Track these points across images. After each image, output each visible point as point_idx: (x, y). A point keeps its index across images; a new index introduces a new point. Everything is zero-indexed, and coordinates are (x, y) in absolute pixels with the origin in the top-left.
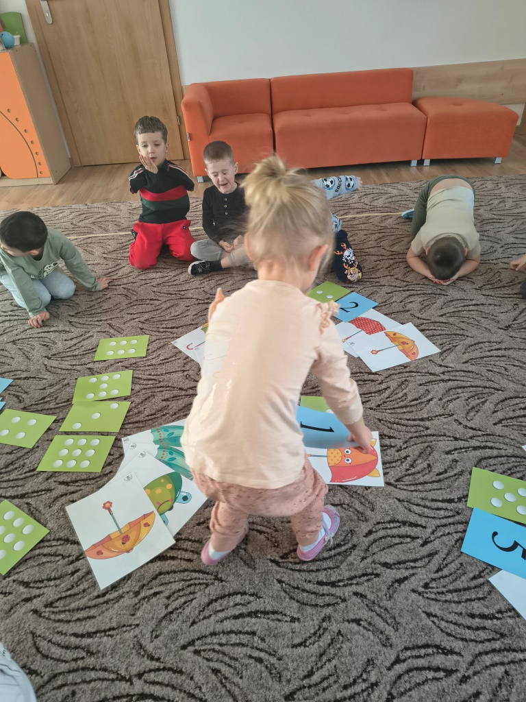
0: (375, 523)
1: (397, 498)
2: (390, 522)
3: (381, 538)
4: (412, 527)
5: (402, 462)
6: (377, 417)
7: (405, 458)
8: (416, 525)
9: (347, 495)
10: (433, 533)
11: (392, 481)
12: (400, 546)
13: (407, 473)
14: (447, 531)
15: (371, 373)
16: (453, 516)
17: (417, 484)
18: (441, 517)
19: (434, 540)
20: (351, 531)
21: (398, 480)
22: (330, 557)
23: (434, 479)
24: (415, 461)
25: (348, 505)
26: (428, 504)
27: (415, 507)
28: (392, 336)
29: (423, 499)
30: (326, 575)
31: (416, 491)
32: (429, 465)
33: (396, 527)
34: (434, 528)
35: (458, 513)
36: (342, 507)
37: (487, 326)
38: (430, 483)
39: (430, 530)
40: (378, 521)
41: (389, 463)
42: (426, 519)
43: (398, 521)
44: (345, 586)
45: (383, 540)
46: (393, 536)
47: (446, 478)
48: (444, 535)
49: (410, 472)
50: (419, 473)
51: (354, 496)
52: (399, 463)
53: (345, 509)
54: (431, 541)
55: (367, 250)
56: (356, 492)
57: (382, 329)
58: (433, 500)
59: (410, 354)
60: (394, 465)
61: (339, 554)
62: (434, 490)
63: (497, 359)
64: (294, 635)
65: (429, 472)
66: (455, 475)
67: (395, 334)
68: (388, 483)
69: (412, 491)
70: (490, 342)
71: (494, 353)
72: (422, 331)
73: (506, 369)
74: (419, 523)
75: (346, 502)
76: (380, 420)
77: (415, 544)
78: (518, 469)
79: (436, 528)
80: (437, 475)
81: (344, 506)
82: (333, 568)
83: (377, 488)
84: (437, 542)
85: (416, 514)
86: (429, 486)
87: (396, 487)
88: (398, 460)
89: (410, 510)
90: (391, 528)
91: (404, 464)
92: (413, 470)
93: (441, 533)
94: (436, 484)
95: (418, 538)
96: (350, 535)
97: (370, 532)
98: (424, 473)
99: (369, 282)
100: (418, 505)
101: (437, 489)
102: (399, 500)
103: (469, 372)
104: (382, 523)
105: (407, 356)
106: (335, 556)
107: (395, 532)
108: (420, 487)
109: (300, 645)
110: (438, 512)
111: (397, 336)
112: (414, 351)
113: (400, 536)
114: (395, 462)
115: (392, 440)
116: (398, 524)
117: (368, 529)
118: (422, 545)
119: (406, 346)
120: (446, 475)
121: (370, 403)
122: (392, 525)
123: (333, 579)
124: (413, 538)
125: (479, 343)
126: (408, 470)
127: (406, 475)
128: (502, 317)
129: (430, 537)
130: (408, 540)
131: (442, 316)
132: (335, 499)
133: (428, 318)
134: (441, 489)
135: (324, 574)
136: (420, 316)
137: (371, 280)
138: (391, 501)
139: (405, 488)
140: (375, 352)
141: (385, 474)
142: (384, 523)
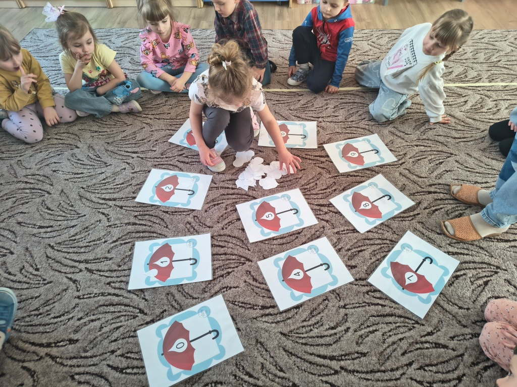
16: (158, 165)
33: (193, 162)
35: (155, 165)
42: (175, 164)
78: (99, 185)
84: (176, 154)
90: (196, 162)
124: (187, 157)
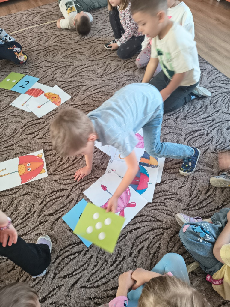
0: (44, 196)
1: (54, 180)
2: (52, 193)
3: (48, 203)
4: (62, 191)
5: (56, 161)
6: (43, 142)
7: (57, 159)
8: (64, 190)
9: (30, 187)
10: (71, 191)
11: (52, 173)
12: (56, 203)
13: (58, 166)
14: (77, 188)
15: (39, 119)
17: (63, 170)
18: (74, 182)
19: (72, 194)
20: (33, 205)
21: (55, 171)
22: (24, 222)
23: (71, 164)
24: (62, 158)
25: (31, 192)
26: (69, 177)
27: (63, 181)
28: (48, 95)
29: (66, 176)
30: (22, 231)
31: (63, 173)
32: (68, 158)
34: (71, 188)
36: (28, 194)
37: (92, 78)
38: (69, 167)
39: (70, 190)
40: (46, 195)
41: (50, 164)
42: (68, 185)
43: (55, 191)
44: (32, 232)
45: (49, 203)
46: (54, 199)
47: (76, 162)
48: (76, 190)
49: (60, 165)
50: (64, 164)
51: (34, 187)
52: (54, 162)
53: (30, 195)
54: (71, 195)
55: (33, 49)
56: (35, 184)
57: (42, 92)
58: (71, 175)
59: (57, 103)
60: (52, 164)
61: (28, 218)
62: (71, 169)
63: (97, 94)
64: (8, 267)
65: (69, 161)
66: (80, 159)
67: (49, 94)
68: (50, 174)
69: (61, 174)
70: (94, 86)
71: (96, 91)
72: (62, 88)
73: (101, 98)
74: (65, 188)
75: (30, 191)
76: (44, 143)
77: (64, 199)
79: (73, 188)
80: (72, 162)
81: (29, 194)
82: (26, 226)
83: (44, 179)
85: (63, 184)
86: (69, 168)
87: (54, 175)
88: (54, 161)
89: (61, 184)
90: (52, 196)
91: (57, 162)
92: (61, 163)
93: (75, 189)
94: (72, 166)
95: (65, 196)
96: (33, 207)
97: (42, 202)
98: (66, 163)
99: (34, 67)
100: (64, 180)
101: (72, 169)
102: (55, 181)
103: (85, 104)
104: (48, 195)
105: (56, 104)
106: (26, 220)
107: (54, 197)
108: (65, 171)
109: (11, 270)
110: (73, 180)
111: (50, 94)
112: (59, 100)
113: (56, 198)
114: (53, 162)
115: (51, 151)
116: (55, 193)
117: (41, 201)
118: (67, 198)
119: (55, 99)
120: (76, 161)
121: (39, 135)
122: (53, 194)
123: (25, 232)
124: (62, 197)
125: (89, 88)
126: (59, 164)
127: (58, 167)
128: (99, 71)
129: (70, 193)
130: (60, 198)
131: (71, 77)
132: (24, 192)
133: (65, 80)
134: (74, 168)
135: (21, 231)
136: (61, 80)
137: (35, 66)
138: (51, 182)
139: (58, 173)
140: (39, 107)
141: (48, 170)
142: (49, 194)
